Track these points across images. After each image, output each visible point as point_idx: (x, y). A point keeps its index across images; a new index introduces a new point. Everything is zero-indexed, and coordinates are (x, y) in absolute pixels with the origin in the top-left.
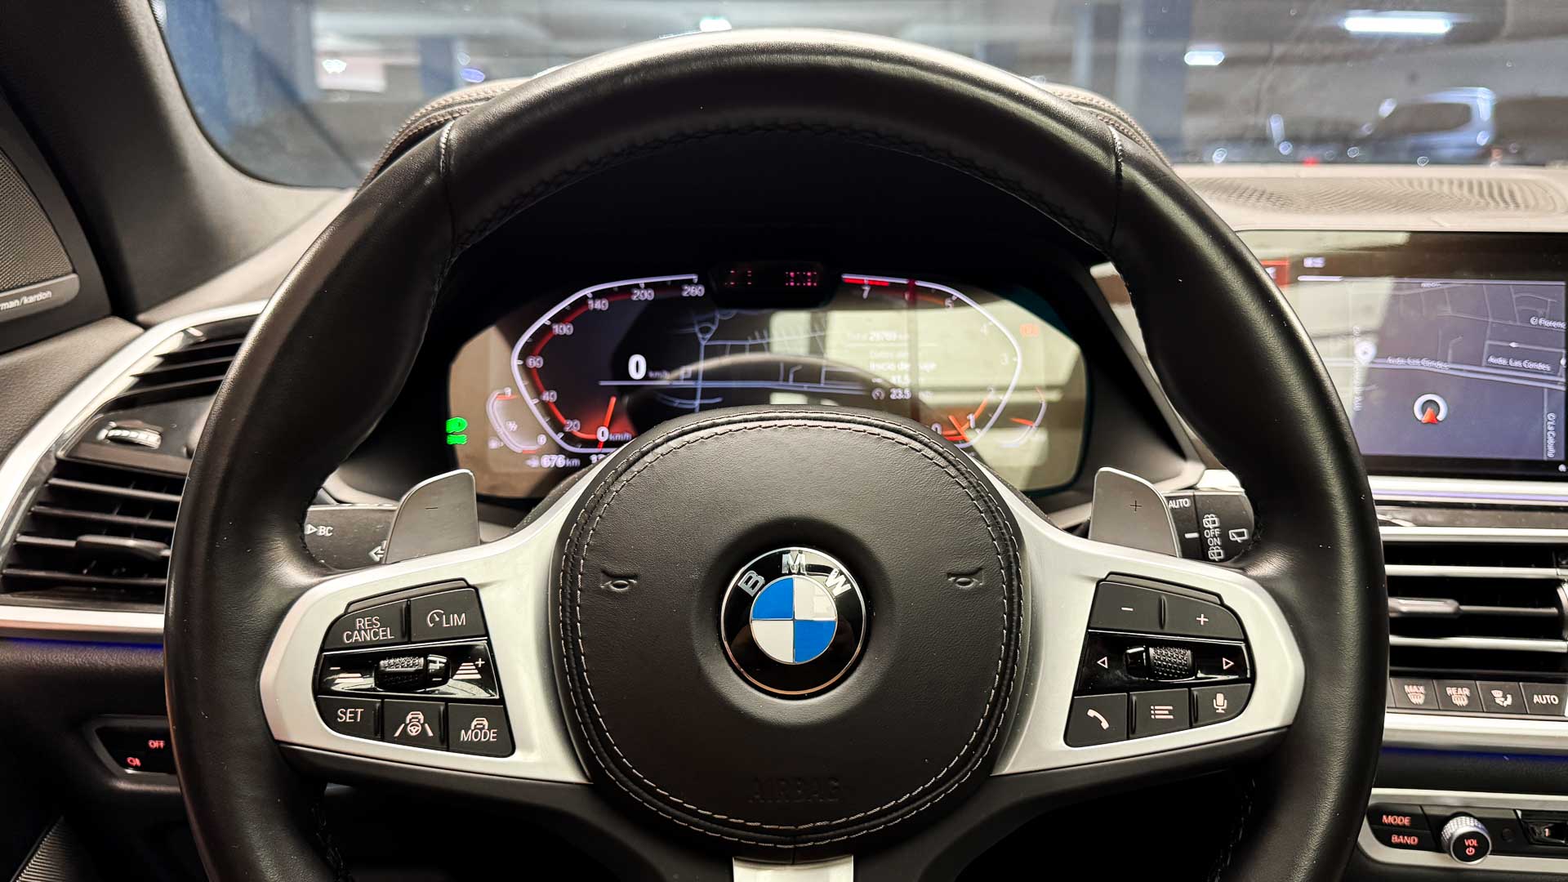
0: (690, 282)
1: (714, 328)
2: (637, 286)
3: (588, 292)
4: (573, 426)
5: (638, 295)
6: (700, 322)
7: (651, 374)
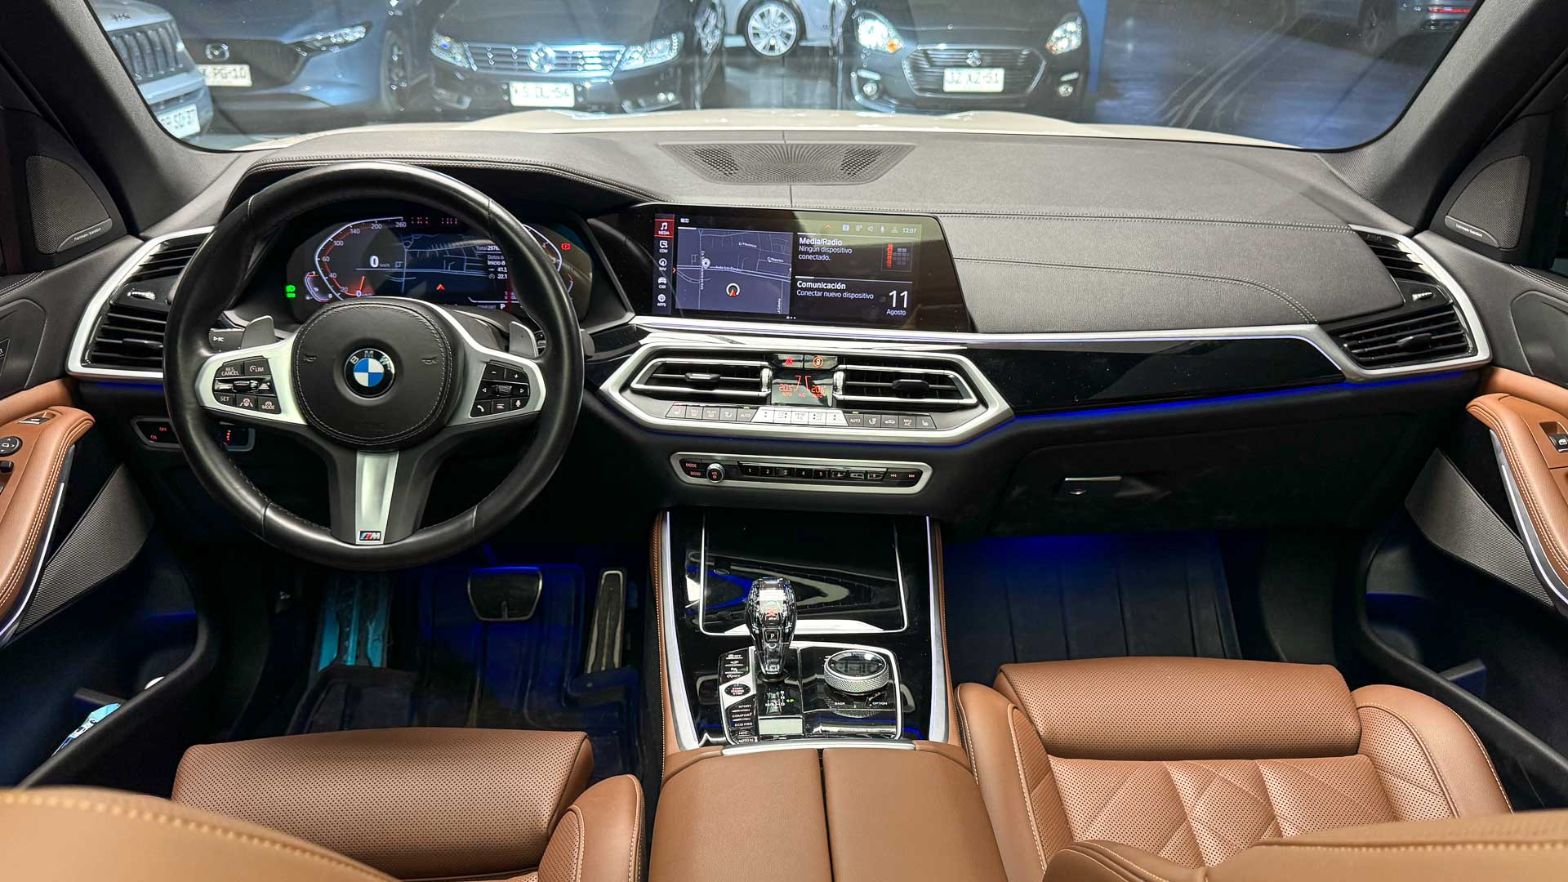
0: (399, 220)
1: (411, 243)
2: (374, 222)
3: (350, 225)
4: (344, 290)
5: (374, 226)
6: (404, 240)
7: (381, 265)
